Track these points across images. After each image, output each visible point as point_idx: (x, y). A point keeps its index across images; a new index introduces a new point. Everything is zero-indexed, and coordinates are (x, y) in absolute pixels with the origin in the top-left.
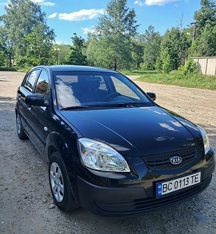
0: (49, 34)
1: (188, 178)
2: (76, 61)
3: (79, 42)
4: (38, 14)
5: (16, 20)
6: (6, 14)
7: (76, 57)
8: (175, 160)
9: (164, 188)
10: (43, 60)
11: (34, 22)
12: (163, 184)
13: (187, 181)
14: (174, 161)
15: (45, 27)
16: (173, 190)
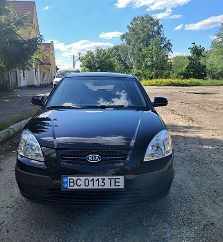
0: (166, 46)
1: (104, 179)
2: (193, 72)
3: (197, 52)
4: (156, 28)
5: (136, 37)
6: (128, 31)
7: (194, 68)
8: (92, 158)
9: (70, 182)
10: (157, 72)
11: (152, 36)
12: (69, 178)
13: (103, 182)
14: (90, 158)
15: (162, 39)
16: (83, 187)
